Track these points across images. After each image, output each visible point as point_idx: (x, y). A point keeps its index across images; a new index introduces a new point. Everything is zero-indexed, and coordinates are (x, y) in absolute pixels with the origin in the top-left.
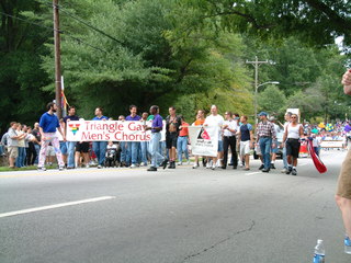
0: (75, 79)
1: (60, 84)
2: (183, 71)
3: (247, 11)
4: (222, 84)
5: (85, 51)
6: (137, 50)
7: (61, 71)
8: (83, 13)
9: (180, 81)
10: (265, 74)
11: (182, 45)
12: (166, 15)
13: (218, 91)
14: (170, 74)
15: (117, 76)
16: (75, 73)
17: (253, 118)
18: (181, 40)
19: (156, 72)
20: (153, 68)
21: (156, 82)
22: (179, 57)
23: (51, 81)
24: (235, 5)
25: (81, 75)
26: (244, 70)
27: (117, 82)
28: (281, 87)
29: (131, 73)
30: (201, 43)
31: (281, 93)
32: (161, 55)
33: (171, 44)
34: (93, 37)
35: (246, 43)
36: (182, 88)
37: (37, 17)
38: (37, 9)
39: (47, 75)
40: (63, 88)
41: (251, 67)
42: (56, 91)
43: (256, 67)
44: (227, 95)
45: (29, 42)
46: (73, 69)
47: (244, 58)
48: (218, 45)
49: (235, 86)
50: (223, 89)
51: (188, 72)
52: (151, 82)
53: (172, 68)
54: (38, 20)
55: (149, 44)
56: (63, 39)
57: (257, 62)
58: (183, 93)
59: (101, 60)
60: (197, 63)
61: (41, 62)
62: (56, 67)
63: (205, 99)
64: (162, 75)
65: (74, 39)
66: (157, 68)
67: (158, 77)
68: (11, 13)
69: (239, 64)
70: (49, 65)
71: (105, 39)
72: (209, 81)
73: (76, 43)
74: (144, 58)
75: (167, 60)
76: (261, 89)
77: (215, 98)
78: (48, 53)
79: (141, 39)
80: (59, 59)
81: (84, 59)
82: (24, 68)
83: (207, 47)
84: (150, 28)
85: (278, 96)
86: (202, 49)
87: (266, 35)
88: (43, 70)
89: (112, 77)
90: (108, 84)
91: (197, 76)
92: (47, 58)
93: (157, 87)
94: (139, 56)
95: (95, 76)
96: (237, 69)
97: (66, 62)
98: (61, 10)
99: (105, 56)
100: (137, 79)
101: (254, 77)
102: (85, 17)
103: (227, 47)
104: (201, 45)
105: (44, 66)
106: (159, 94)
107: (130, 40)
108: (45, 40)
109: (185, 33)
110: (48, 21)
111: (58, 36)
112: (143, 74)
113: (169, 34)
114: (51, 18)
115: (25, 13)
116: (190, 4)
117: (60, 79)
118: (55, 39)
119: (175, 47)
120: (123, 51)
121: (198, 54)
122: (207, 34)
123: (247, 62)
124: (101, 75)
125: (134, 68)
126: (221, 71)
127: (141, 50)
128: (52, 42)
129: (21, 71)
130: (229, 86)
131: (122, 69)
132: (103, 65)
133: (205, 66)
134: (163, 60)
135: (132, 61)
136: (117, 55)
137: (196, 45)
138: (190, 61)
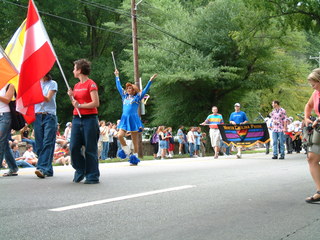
2: (250, 69)
3: (311, 9)
4: (287, 80)
5: (160, 55)
6: (207, 52)
7: (139, 74)
8: (158, 19)
9: (246, 78)
11: (249, 45)
12: (233, 17)
13: (283, 87)
14: (238, 72)
15: (189, 76)
18: (247, 41)
19: (224, 71)
20: (222, 68)
21: (225, 80)
22: (245, 56)
24: (299, 4)
25: (158, 76)
26: (308, 66)
27: (187, 82)
29: (202, 73)
30: (267, 42)
32: (229, 54)
33: (238, 44)
34: (167, 41)
35: (308, 40)
36: (249, 85)
37: (117, 26)
38: (117, 19)
39: (127, 78)
41: (314, 62)
43: (319, 62)
44: (292, 90)
46: (150, 71)
47: (308, 55)
48: (282, 43)
49: (299, 81)
50: (288, 84)
51: (254, 70)
52: (220, 80)
53: (240, 67)
54: (118, 29)
55: (217, 45)
56: (141, 45)
58: (250, 89)
59: (174, 62)
60: (262, 61)
62: (135, 70)
63: (270, 94)
64: (230, 73)
65: (150, 44)
66: (226, 67)
67: (227, 75)
68: (95, 24)
69: (302, 60)
70: (130, 68)
71: (178, 43)
72: (273, 77)
73: (152, 47)
74: (213, 58)
75: (235, 59)
77: (280, 92)
78: (128, 58)
79: (210, 41)
80: (137, 63)
81: (159, 62)
83: (272, 46)
84: (218, 31)
86: (268, 48)
89: (185, 77)
90: (181, 83)
91: (262, 72)
92: (127, 63)
93: (226, 85)
94: (209, 57)
95: (170, 76)
96: (301, 65)
97: (144, 65)
98: (139, 19)
99: (178, 58)
100: (207, 78)
102: (159, 24)
103: (291, 45)
104: (266, 44)
106: (228, 91)
107: (200, 43)
108: (126, 47)
109: (251, 34)
110: (127, 30)
111: (136, 42)
112: (213, 73)
113: (236, 35)
114: (130, 26)
115: (107, 24)
116: (257, 6)
117: (138, 81)
118: (133, 45)
120: (194, 53)
121: (263, 52)
122: (272, 33)
123: (311, 58)
124: (175, 76)
125: (204, 67)
126: (285, 68)
127: (211, 51)
128: (131, 48)
129: (105, 75)
130: (294, 81)
131: (194, 69)
132: (176, 66)
133: (269, 63)
134: (231, 59)
135: (203, 61)
136: (189, 57)
137: (261, 44)
138: (255, 59)
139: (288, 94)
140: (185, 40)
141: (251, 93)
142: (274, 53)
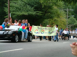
0: (14, 14)
1: (9, 15)
2: (46, 12)
4: (57, 16)
5: (17, 6)
6: (32, 6)
7: (10, 12)
9: (45, 15)
10: (70, 13)
13: (56, 18)
14: (42, 13)
15: (26, 14)
16: (14, 13)
17: (66, 26)
18: (45, 3)
19: (38, 13)
20: (37, 12)
23: (7, 15)
25: (16, 13)
26: (64, 12)
27: (26, 15)
28: (75, 17)
29: (30, 13)
30: (51, 4)
31: (75, 19)
35: (65, 4)
36: (45, 17)
39: (6, 13)
40: (10, 17)
41: (66, 11)
43: (67, 11)
44: (58, 19)
45: (1, 3)
46: (13, 11)
47: (64, 9)
48: (56, 5)
49: (61, 17)
52: (36, 15)
57: (68, 10)
58: (45, 19)
59: (22, 9)
60: (50, 10)
61: (4, 9)
62: (8, 11)
63: (52, 20)
64: (39, 13)
65: (14, 2)
66: (38, 12)
69: (62, 10)
70: (6, 10)
71: (23, 3)
72: (53, 15)
73: (14, 4)
74: (34, 8)
76: (69, 18)
77: (55, 20)
78: (6, 6)
79: (33, 3)
80: (9, 8)
81: (17, 8)
83: (53, 5)
85: (74, 20)
86: (51, 6)
87: (71, 2)
89: (25, 14)
91: (50, 14)
92: (6, 8)
93: (38, 17)
94: (33, 8)
95: (20, 13)
96: (62, 12)
97: (11, 9)
99: (23, 8)
100: (32, 14)
101: (67, 14)
103: (59, 6)
107: (30, 3)
112: (34, 13)
117: (9, 14)
118: (8, 2)
119: (43, 5)
122: (53, 1)
123: (65, 10)
124: (22, 13)
125: (31, 11)
126: (57, 12)
127: (34, 6)
128: (7, 3)
130: (59, 17)
131: (28, 12)
132: (22, 10)
133: (52, 11)
134: (40, 9)
135: (31, 9)
136: (27, 7)
137: (50, 5)
138: (48, 9)
139: (57, 21)
140: (25, 2)
141: (46, 20)
142: (53, 8)
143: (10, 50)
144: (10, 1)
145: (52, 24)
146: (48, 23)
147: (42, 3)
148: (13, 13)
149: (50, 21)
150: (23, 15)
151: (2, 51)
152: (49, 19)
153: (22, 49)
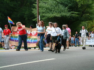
0: (44, 17)
1: (39, 18)
2: (83, 13)
5: (47, 7)
6: (66, 6)
7: (39, 14)
9: (82, 16)
11: (83, 3)
14: (78, 14)
15: (58, 15)
16: (44, 14)
19: (73, 13)
20: (72, 12)
21: (73, 17)
22: (81, 7)
25: (46, 15)
27: (59, 17)
29: (64, 14)
33: (78, 3)
34: (50, 1)
36: (82, 19)
39: (34, 15)
40: (40, 20)
42: (37, 21)
45: (28, 4)
46: (43, 13)
51: (85, 13)
52: (71, 17)
53: (79, 12)
55: (70, 3)
56: (40, 2)
58: (83, 21)
59: (53, 10)
60: (88, 10)
61: (32, 10)
62: (37, 12)
63: (91, 23)
64: (75, 14)
65: (43, 2)
66: (73, 12)
70: (35, 12)
71: (55, 2)
72: (93, 16)
73: (44, 4)
74: (68, 8)
78: (34, 7)
79: (67, 2)
80: (38, 10)
81: (47, 9)
82: (27, 13)
83: (93, 3)
86: (91, 4)
88: (33, 13)
89: (57, 15)
91: (88, 14)
92: (34, 9)
93: (73, 19)
94: (67, 8)
95: (51, 15)
97: (41, 10)
99: (54, 8)
100: (66, 16)
104: (90, 3)
105: (33, 12)
107: (63, 2)
108: (34, 3)
111: (38, 1)
112: (68, 14)
117: (38, 17)
118: (37, 2)
119: (80, 4)
120: (61, 6)
121: (89, 6)
124: (53, 15)
125: (65, 12)
127: (68, 6)
129: (26, 13)
131: (60, 13)
132: (54, 11)
133: (91, 11)
134: (75, 9)
135: (64, 9)
136: (59, 8)
137: (88, 3)
138: (86, 9)
140: (57, 1)
142: (93, 6)
143: (40, 60)
144: (39, 1)
145: (92, 28)
146: (86, 27)
147: (79, 2)
148: (42, 15)
149: (89, 24)
150: (54, 17)
151: (30, 61)
152: (87, 21)
153: (54, 59)
